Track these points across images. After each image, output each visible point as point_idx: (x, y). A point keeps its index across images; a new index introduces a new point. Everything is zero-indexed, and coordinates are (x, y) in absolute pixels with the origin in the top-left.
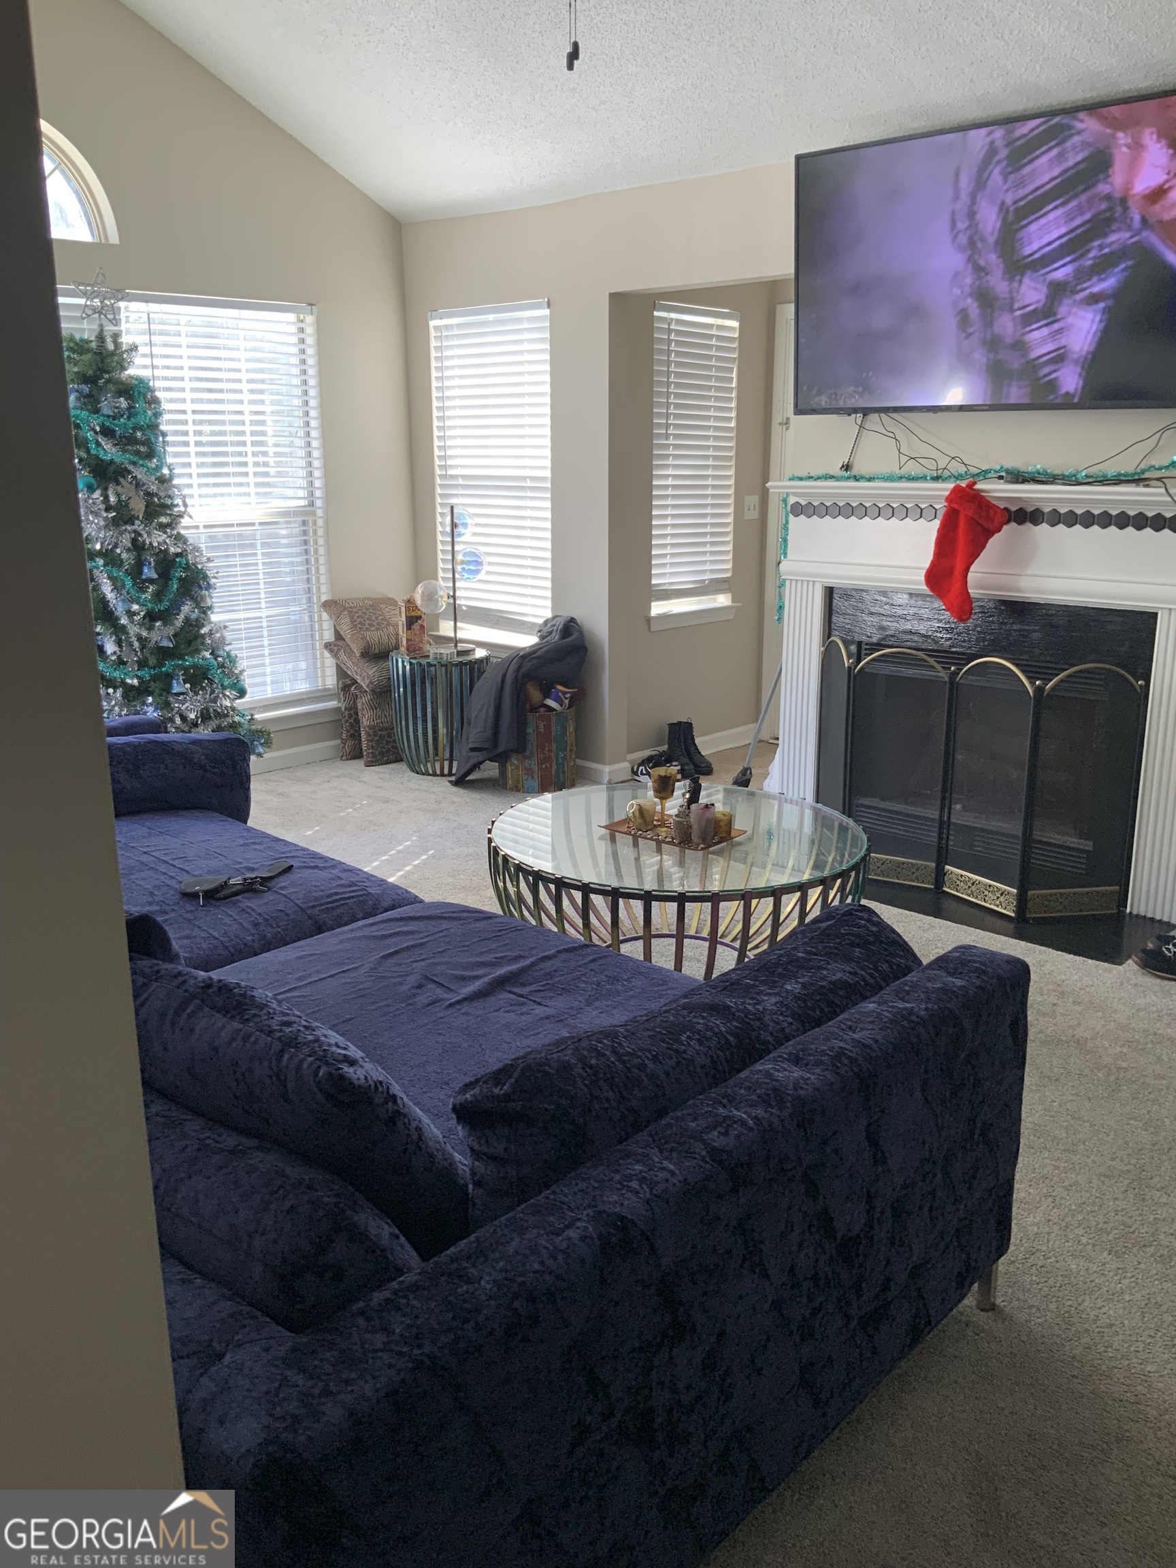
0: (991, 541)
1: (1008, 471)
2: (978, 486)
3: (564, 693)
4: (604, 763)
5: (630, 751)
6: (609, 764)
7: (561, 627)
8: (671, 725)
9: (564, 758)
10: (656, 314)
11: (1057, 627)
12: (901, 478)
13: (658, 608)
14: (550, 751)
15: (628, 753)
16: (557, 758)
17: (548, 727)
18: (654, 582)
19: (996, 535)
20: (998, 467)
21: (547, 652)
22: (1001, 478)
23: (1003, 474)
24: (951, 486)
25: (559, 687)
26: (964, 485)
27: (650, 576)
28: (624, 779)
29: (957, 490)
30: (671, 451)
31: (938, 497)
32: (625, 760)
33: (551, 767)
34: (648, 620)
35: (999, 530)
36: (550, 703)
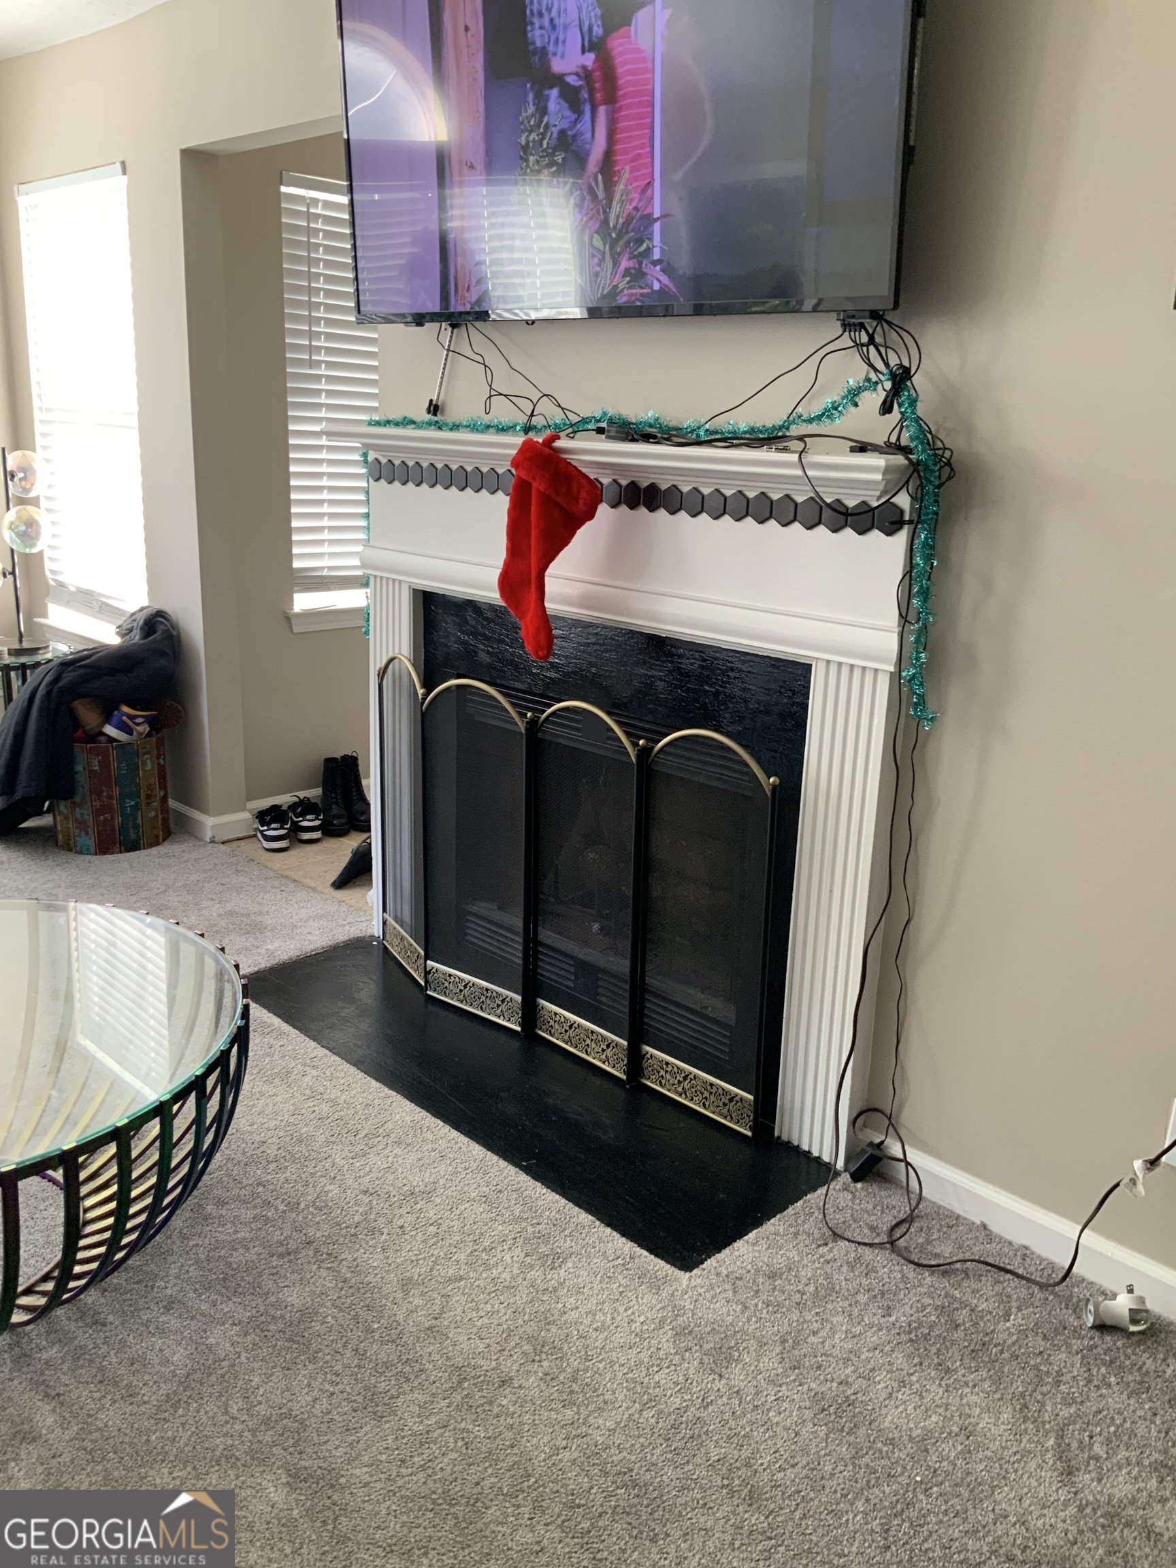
0: (580, 533)
1: (611, 422)
2: (558, 444)
3: (131, 717)
4: (205, 811)
5: (250, 798)
6: (214, 816)
7: (141, 623)
8: (329, 762)
9: (136, 808)
10: (284, 189)
11: (687, 675)
12: (488, 427)
13: (303, 602)
14: (110, 797)
15: (248, 800)
16: (123, 808)
17: (105, 764)
18: (296, 564)
19: (588, 524)
20: (598, 415)
21: (100, 659)
22: (600, 431)
23: (604, 425)
24: (519, 440)
25: (125, 709)
26: (540, 441)
27: (290, 557)
28: (241, 835)
29: (528, 447)
30: (323, 386)
31: (501, 457)
32: (244, 809)
33: (112, 818)
34: (288, 618)
35: (591, 516)
36: (110, 730)
